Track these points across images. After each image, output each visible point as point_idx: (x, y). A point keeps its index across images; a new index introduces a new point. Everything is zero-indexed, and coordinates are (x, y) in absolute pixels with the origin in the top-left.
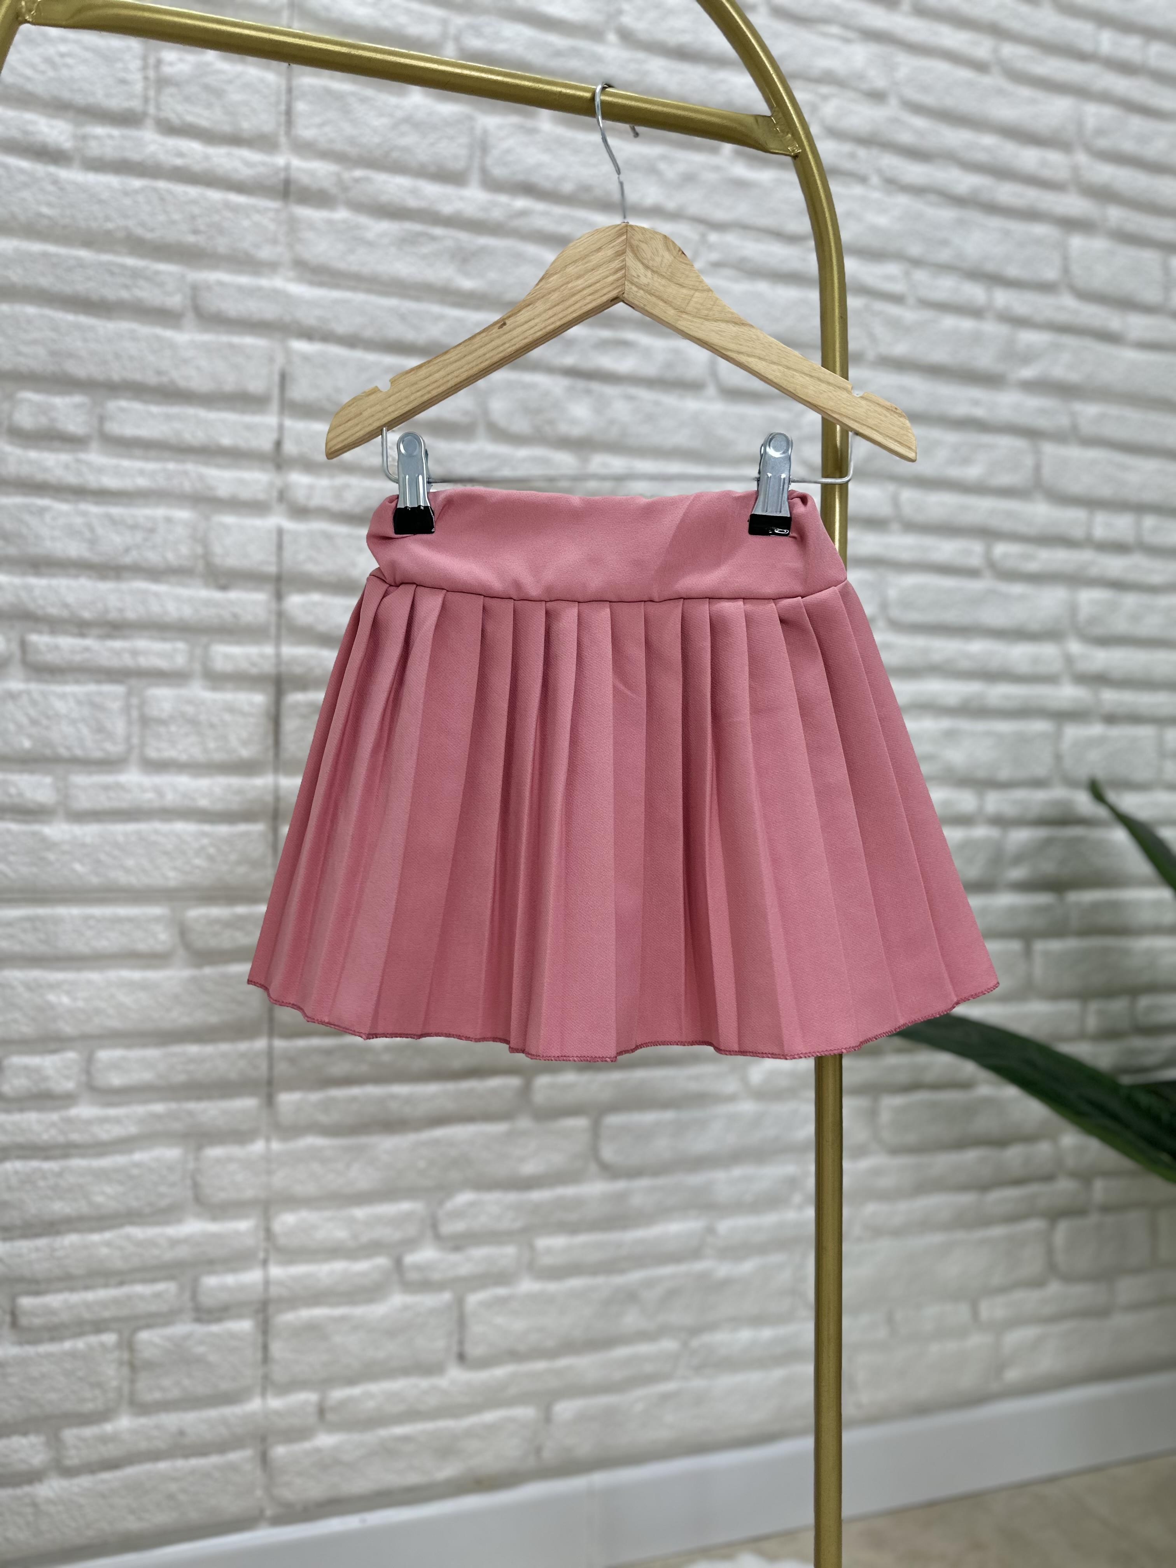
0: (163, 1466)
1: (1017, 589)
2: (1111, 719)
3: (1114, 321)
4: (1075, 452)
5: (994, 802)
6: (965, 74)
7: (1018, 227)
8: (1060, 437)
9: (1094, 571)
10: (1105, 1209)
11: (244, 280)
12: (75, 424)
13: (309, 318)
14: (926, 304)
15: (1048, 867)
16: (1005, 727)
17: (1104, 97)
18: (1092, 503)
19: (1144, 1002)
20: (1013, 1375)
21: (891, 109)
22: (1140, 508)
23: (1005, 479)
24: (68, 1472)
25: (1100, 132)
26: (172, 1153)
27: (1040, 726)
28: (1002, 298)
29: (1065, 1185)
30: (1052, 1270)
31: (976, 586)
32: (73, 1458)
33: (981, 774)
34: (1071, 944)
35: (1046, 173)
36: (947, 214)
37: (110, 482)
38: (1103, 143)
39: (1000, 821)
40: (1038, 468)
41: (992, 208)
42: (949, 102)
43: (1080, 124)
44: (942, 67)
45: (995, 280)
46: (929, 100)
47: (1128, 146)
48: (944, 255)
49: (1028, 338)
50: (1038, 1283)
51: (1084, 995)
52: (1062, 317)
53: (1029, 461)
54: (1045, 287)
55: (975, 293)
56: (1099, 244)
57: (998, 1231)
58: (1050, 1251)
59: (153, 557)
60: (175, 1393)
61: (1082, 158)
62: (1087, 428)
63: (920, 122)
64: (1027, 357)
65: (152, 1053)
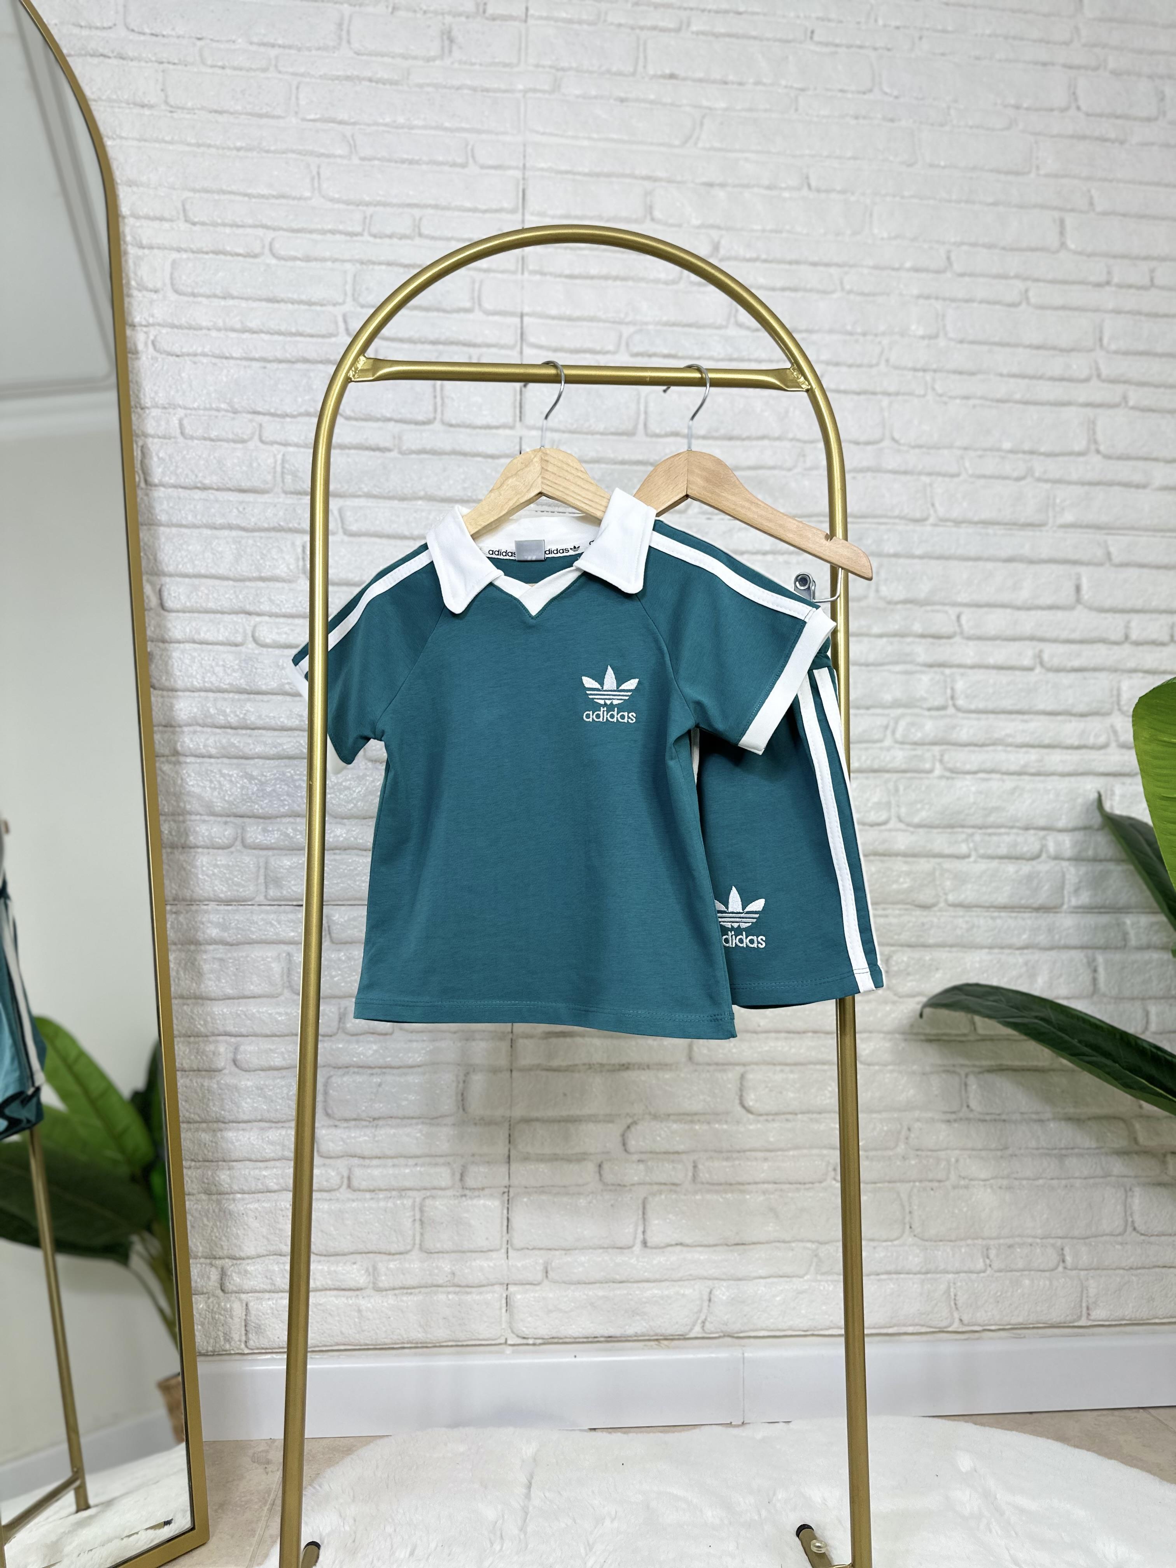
1: (1063, 679)
4: (1109, 574)
6: (1000, 312)
7: (1050, 414)
8: (1096, 563)
9: (1133, 662)
14: (977, 477)
18: (1128, 611)
23: (1048, 598)
24: (381, 1291)
28: (1039, 466)
31: (1028, 678)
32: (384, 1281)
33: (1042, 822)
34: (1131, 957)
35: (1070, 372)
36: (991, 413)
40: (1077, 590)
42: (986, 333)
45: (1033, 453)
49: (1062, 494)
52: (1090, 476)
53: (1068, 582)
54: (1075, 454)
56: (1123, 417)
58: (1128, 1212)
60: (449, 1245)
61: (1100, 358)
62: (1119, 555)
64: (1063, 508)
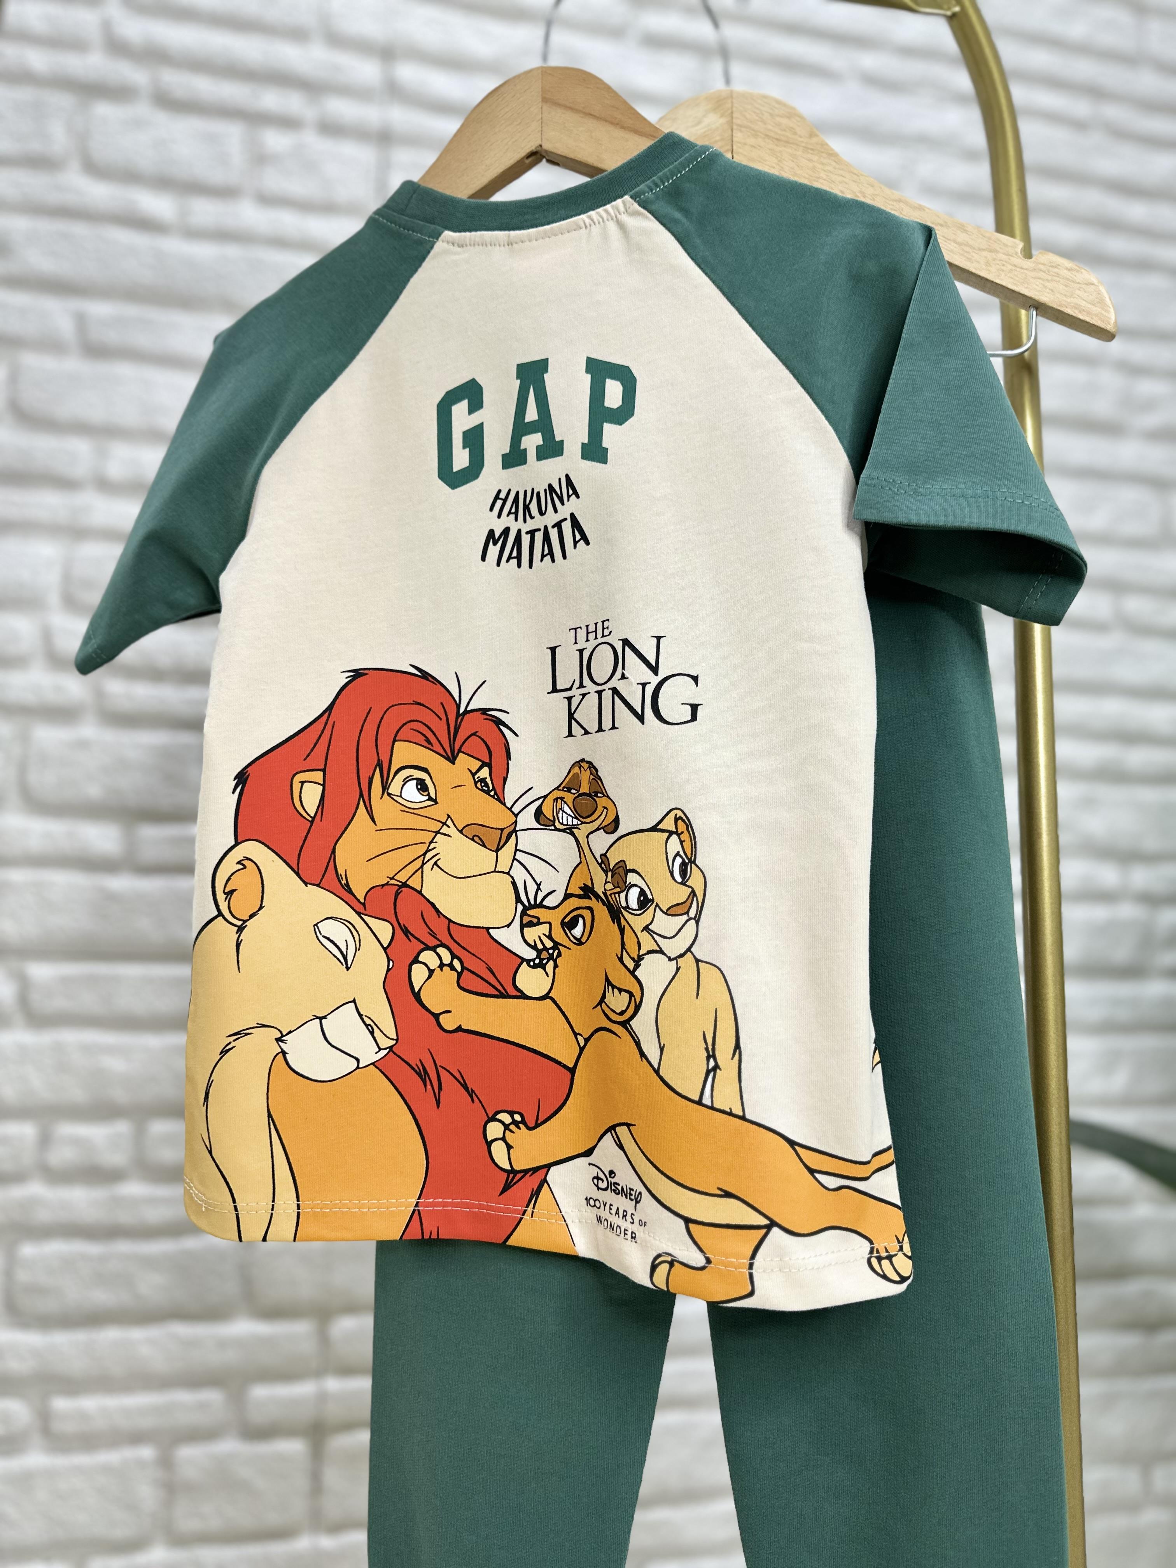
49: (1149, 387)
53: (1156, 512)
60: (215, 1524)
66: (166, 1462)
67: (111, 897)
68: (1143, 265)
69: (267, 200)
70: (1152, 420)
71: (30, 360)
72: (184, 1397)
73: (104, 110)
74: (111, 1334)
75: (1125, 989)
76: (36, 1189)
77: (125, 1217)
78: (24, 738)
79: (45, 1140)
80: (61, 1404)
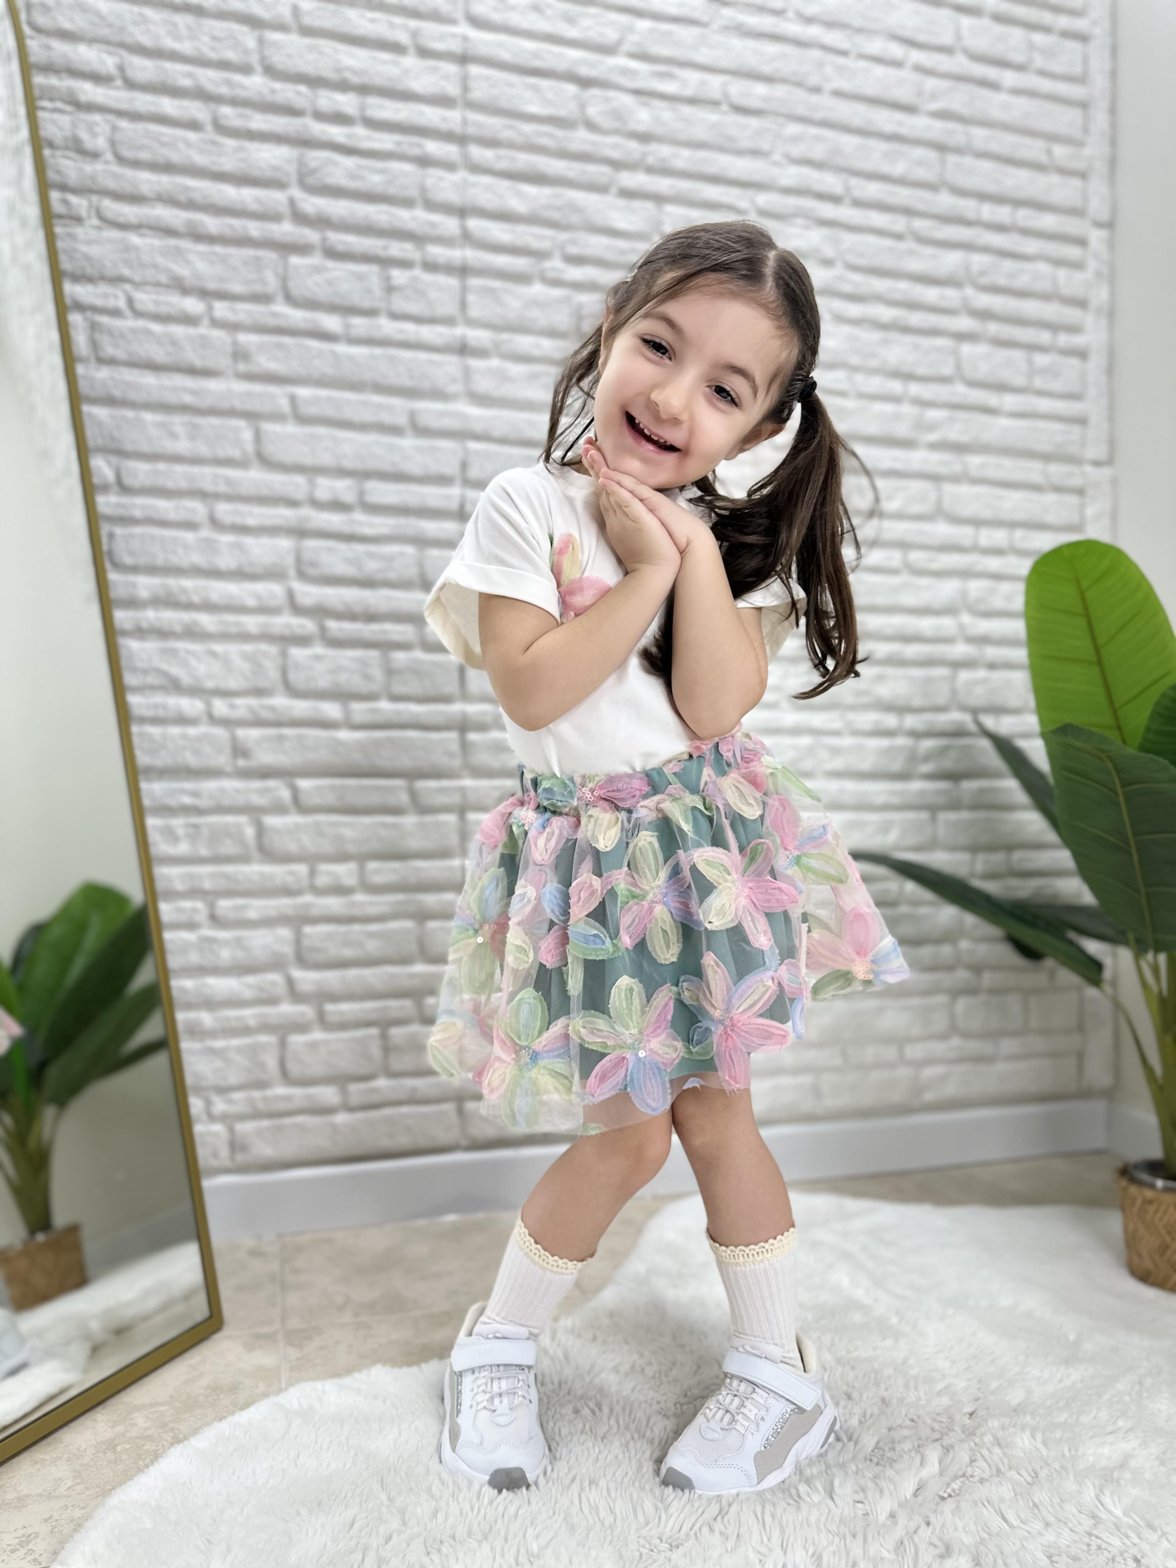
0: (404, 1110)
1: (924, 581)
2: (992, 666)
3: (992, 399)
4: (965, 489)
5: (911, 721)
6: (887, 242)
7: (925, 342)
8: (955, 479)
9: (979, 568)
10: (992, 991)
11: (438, 406)
12: (349, 497)
13: (478, 428)
14: (862, 396)
15: (948, 763)
16: (917, 673)
17: (986, 249)
18: (977, 523)
19: (1017, 855)
20: (929, 1097)
21: (838, 270)
22: (1012, 525)
23: (916, 509)
24: (351, 1109)
25: (982, 273)
26: (409, 924)
27: (940, 672)
28: (915, 389)
29: (962, 975)
30: (953, 1030)
31: (895, 580)
32: (355, 1100)
33: (901, 703)
34: (964, 815)
35: (944, 304)
36: (875, 336)
37: (368, 531)
38: (984, 281)
39: (916, 735)
40: (939, 502)
41: (906, 330)
42: (877, 262)
43: (967, 268)
44: (871, 240)
45: (909, 377)
46: (863, 262)
47: (1002, 281)
48: (874, 363)
49: (933, 414)
50: (943, 1037)
51: (974, 849)
52: (956, 399)
53: (933, 496)
54: (944, 380)
55: (896, 386)
56: (981, 349)
57: (916, 1001)
58: (952, 1017)
59: (392, 575)
60: (408, 1067)
61: (969, 292)
62: (974, 472)
63: (857, 277)
64: (932, 427)
65: (397, 865)
66: (384, 1036)
67: (340, 743)
68: (934, 332)
69: (395, 316)
70: (933, 437)
71: (269, 427)
72: (392, 1003)
73: (295, 260)
74: (353, 973)
75: (898, 786)
76: (308, 898)
77: (357, 912)
78: (284, 654)
79: (313, 873)
80: (330, 1007)
